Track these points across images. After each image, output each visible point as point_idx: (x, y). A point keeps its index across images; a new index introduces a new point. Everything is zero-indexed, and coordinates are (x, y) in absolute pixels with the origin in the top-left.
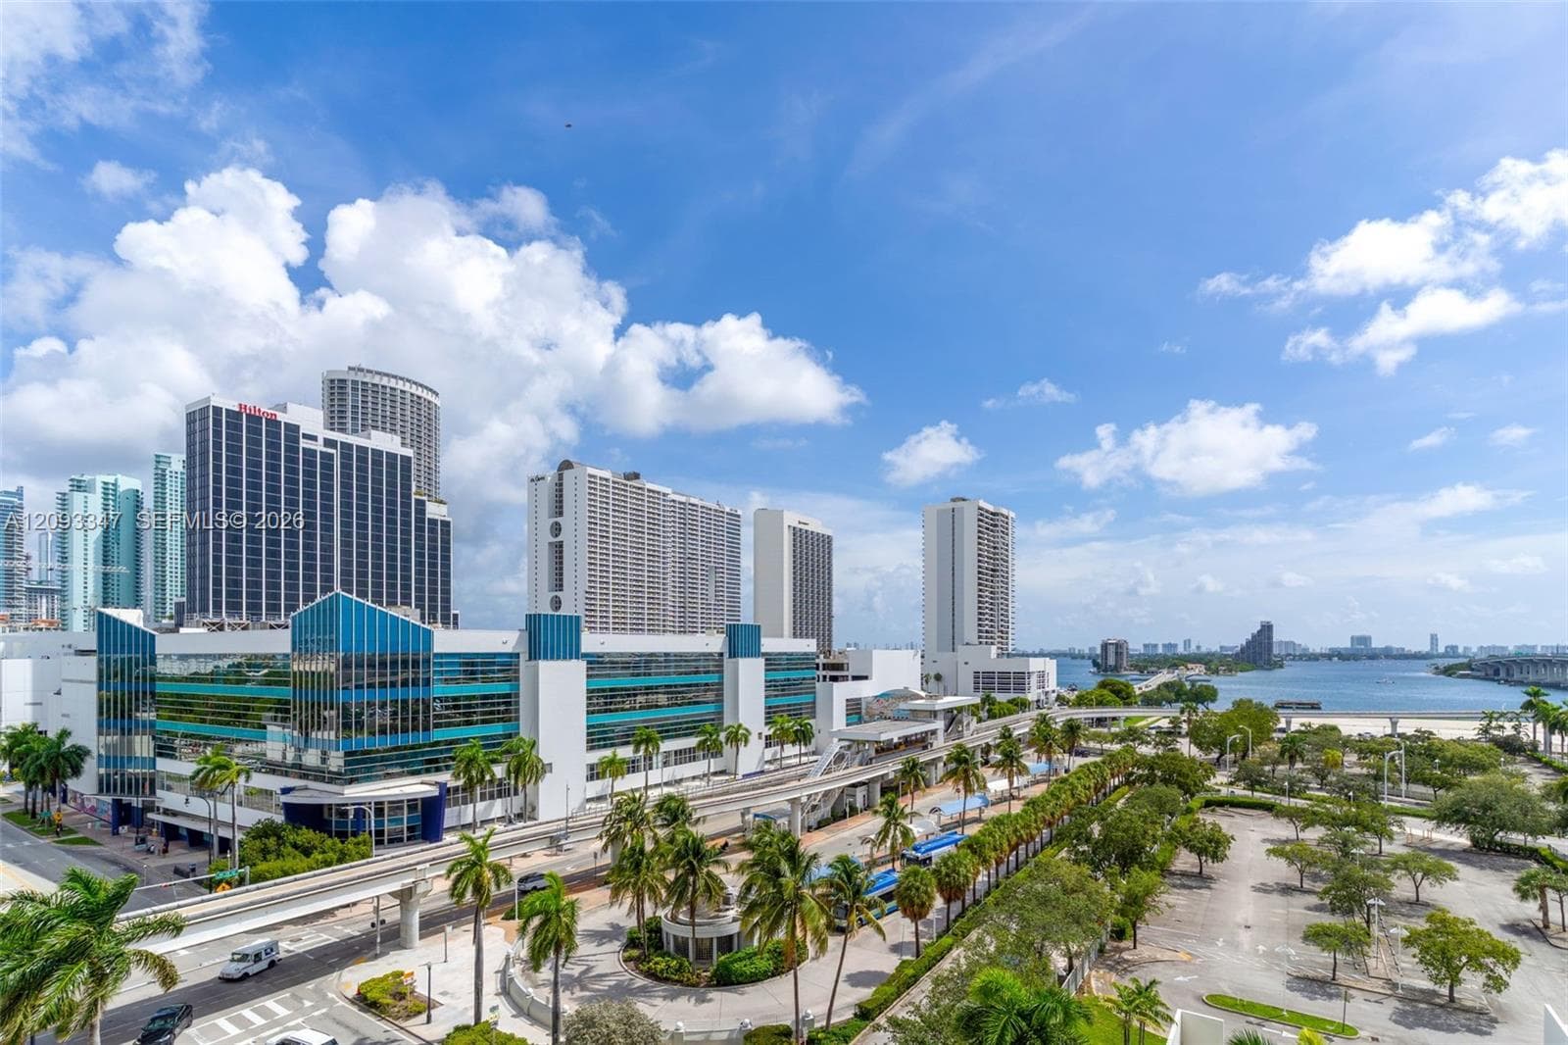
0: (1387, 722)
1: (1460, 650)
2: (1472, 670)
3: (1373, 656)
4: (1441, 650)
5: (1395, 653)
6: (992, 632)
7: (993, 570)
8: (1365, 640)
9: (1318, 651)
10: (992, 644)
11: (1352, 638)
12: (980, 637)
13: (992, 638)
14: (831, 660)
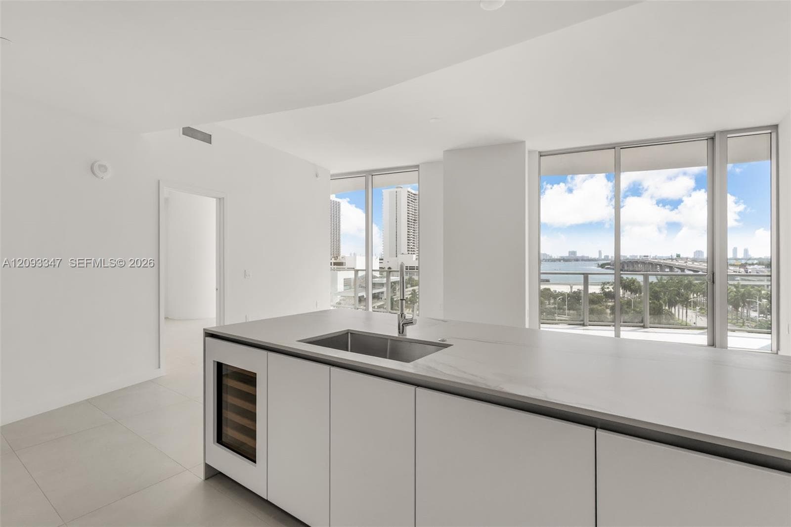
0: (569, 287)
1: (610, 257)
2: (611, 265)
3: (577, 260)
4: (603, 257)
5: (585, 258)
6: (414, 248)
7: (414, 220)
8: (574, 253)
9: (556, 257)
10: (414, 254)
11: (569, 252)
12: (408, 251)
13: (414, 251)
14: (338, 261)
